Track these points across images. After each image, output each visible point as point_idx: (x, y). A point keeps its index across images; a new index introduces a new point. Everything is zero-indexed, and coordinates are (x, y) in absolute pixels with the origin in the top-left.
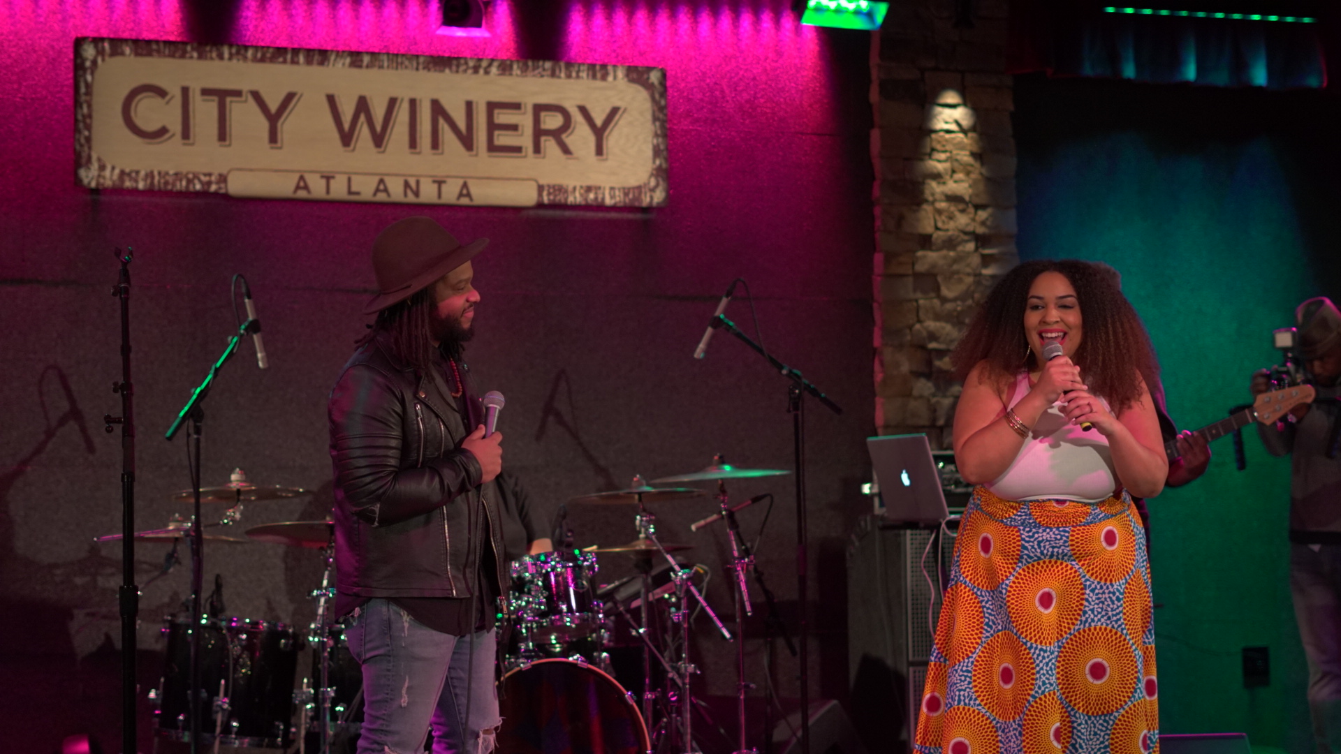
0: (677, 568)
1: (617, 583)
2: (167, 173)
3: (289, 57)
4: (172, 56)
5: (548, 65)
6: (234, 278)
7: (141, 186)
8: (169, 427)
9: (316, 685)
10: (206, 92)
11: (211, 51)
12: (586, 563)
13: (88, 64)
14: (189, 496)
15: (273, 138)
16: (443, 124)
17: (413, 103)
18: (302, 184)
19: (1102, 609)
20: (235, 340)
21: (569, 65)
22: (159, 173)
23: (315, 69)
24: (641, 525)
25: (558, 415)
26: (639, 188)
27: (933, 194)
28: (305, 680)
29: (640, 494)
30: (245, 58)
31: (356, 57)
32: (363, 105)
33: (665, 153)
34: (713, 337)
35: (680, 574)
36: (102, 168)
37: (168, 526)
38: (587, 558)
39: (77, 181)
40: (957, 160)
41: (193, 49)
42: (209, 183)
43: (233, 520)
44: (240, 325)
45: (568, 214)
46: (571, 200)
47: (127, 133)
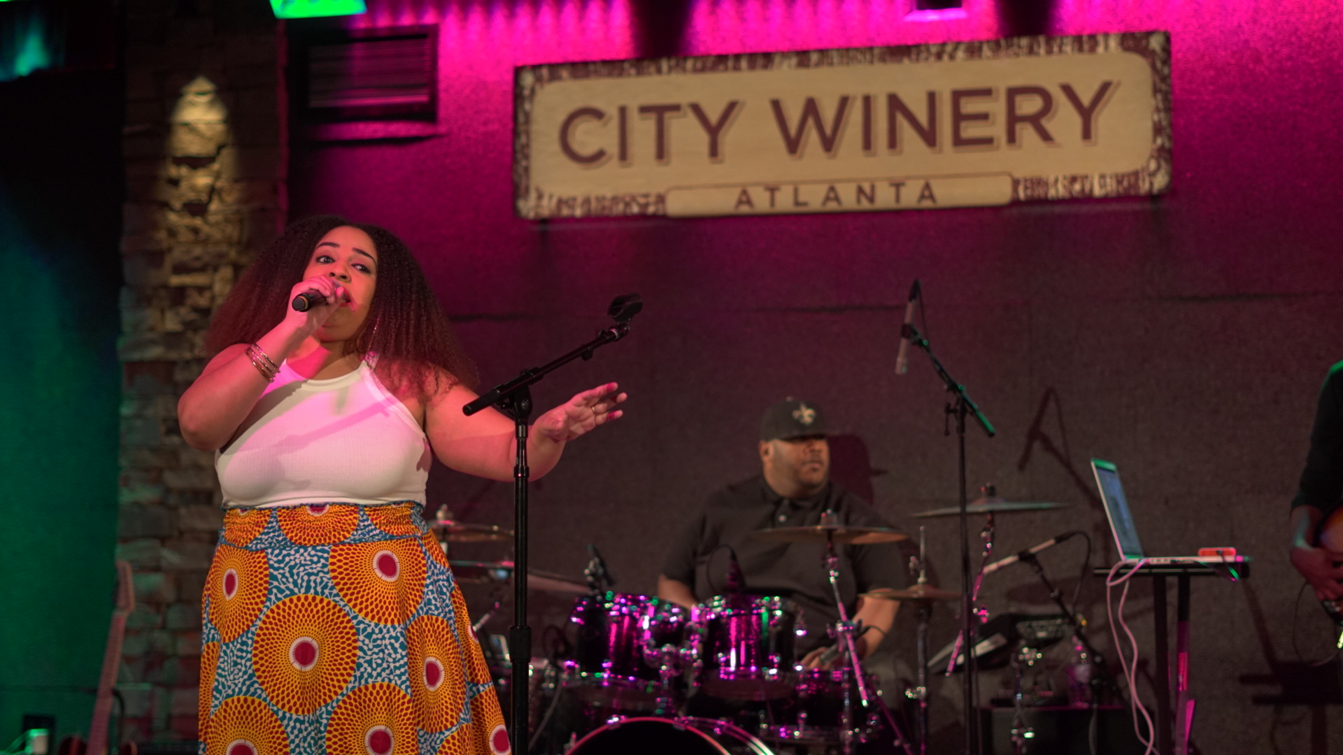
2: (604, 198)
4: (610, 75)
7: (578, 212)
10: (644, 110)
13: (528, 92)
15: (714, 151)
16: (901, 121)
17: (867, 99)
18: (745, 198)
22: (597, 198)
23: (759, 75)
30: (685, 69)
32: (811, 108)
36: (540, 197)
39: (514, 209)
42: (647, 205)
45: (1049, 209)
46: (1052, 193)
47: (563, 159)
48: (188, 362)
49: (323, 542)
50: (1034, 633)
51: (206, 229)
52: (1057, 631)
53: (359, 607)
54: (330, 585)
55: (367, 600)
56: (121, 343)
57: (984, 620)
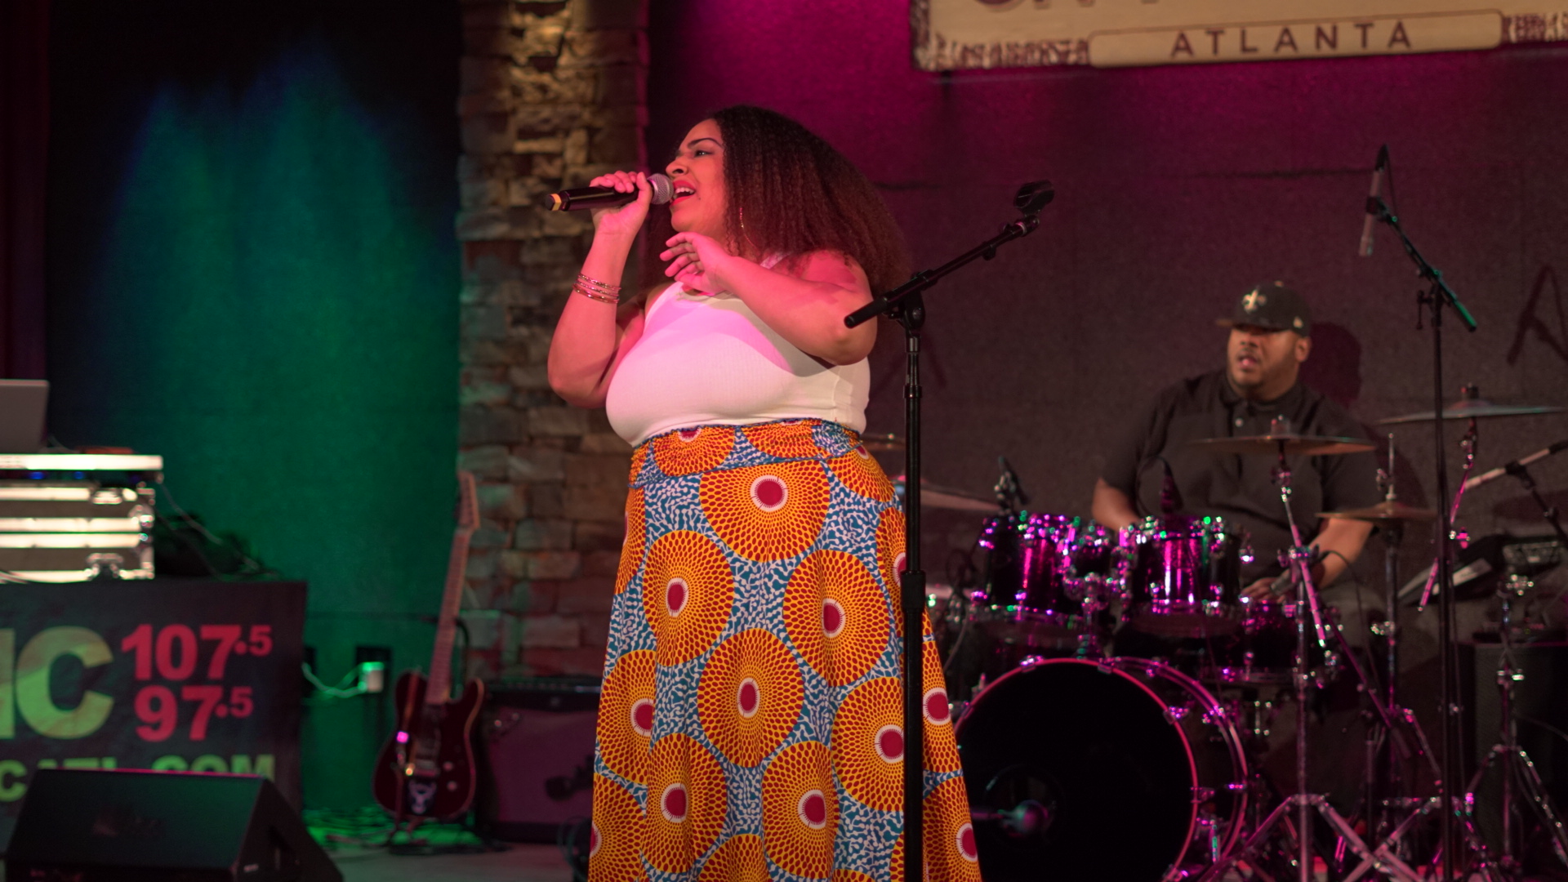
2: (1017, 45)
7: (987, 63)
18: (1183, 44)
22: (1008, 46)
25: (1541, 328)
36: (942, 45)
39: (912, 60)
42: (1067, 53)
46: (1549, 34)
48: (536, 241)
49: (694, 470)
50: (1524, 557)
51: (555, 86)
52: (1552, 556)
53: (734, 542)
54: (702, 517)
55: (743, 535)
56: (461, 219)
57: (1464, 545)
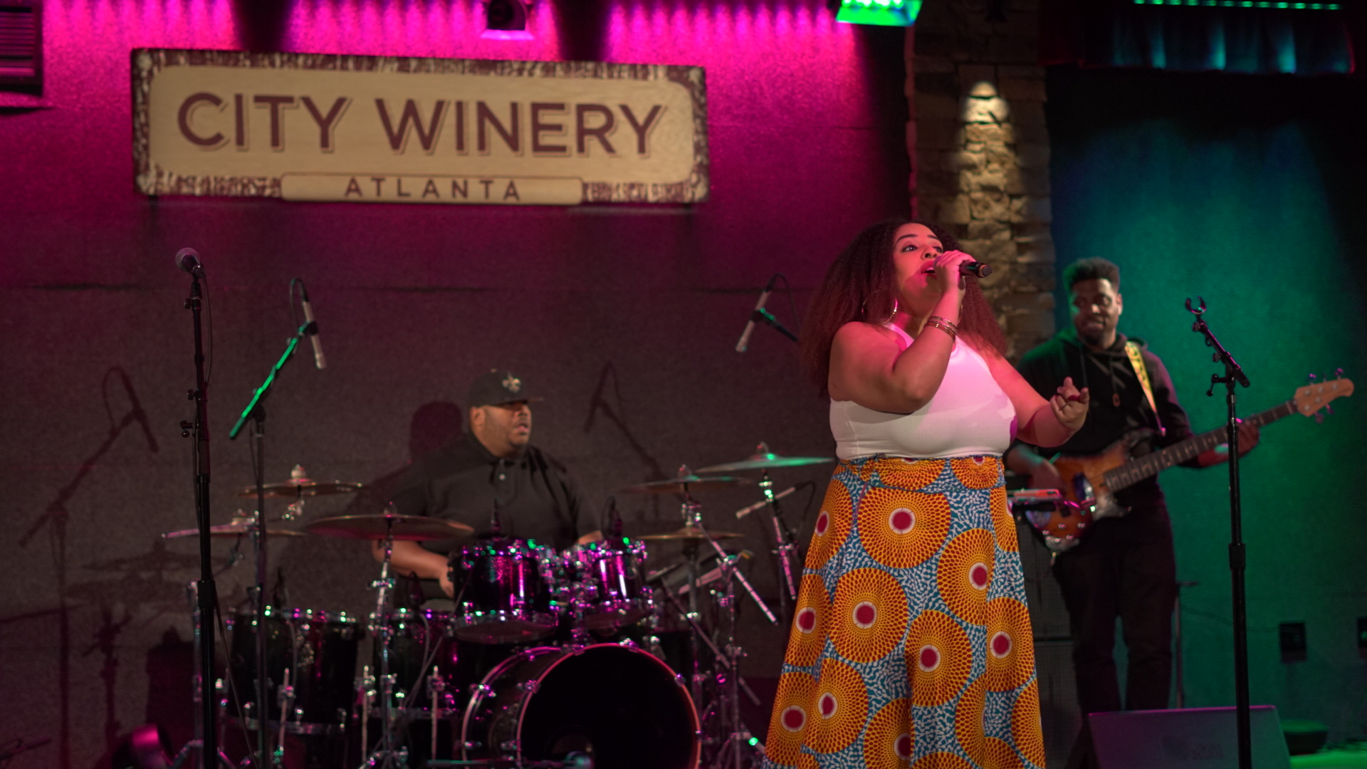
0: (723, 554)
1: (665, 570)
2: (222, 179)
3: (339, 63)
4: (225, 64)
5: (590, 65)
6: (292, 282)
7: (198, 191)
8: (231, 427)
9: (377, 672)
10: (259, 99)
11: (263, 59)
12: (635, 551)
13: (144, 74)
14: (252, 492)
15: (325, 142)
16: (489, 127)
17: (460, 106)
18: (354, 187)
19: (1005, 579)
20: (294, 341)
21: (611, 65)
22: (216, 179)
23: (364, 76)
24: (687, 514)
25: (606, 408)
26: (681, 184)
27: (968, 185)
28: (366, 668)
29: (686, 484)
30: (296, 65)
31: (403, 62)
32: (411, 109)
33: (705, 150)
34: (755, 330)
35: (726, 560)
36: (160, 175)
37: (231, 521)
38: (636, 546)
39: (136, 189)
40: (992, 152)
41: (246, 58)
42: (264, 188)
43: (295, 514)
44: (299, 327)
45: (612, 210)
46: (615, 197)
47: (183, 140)
49: (985, 486)
54: (991, 520)
